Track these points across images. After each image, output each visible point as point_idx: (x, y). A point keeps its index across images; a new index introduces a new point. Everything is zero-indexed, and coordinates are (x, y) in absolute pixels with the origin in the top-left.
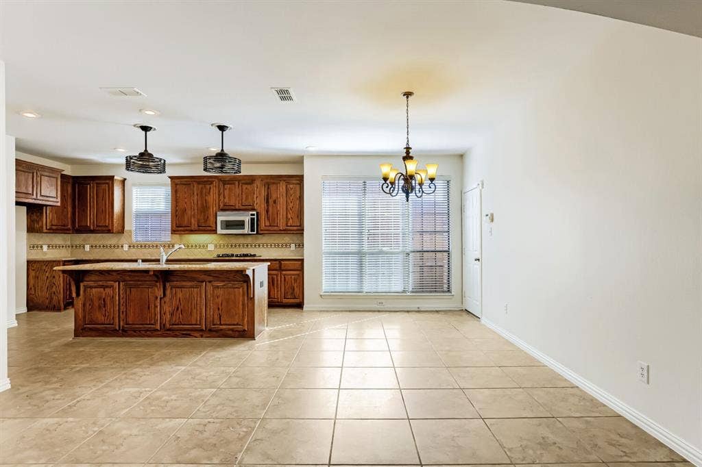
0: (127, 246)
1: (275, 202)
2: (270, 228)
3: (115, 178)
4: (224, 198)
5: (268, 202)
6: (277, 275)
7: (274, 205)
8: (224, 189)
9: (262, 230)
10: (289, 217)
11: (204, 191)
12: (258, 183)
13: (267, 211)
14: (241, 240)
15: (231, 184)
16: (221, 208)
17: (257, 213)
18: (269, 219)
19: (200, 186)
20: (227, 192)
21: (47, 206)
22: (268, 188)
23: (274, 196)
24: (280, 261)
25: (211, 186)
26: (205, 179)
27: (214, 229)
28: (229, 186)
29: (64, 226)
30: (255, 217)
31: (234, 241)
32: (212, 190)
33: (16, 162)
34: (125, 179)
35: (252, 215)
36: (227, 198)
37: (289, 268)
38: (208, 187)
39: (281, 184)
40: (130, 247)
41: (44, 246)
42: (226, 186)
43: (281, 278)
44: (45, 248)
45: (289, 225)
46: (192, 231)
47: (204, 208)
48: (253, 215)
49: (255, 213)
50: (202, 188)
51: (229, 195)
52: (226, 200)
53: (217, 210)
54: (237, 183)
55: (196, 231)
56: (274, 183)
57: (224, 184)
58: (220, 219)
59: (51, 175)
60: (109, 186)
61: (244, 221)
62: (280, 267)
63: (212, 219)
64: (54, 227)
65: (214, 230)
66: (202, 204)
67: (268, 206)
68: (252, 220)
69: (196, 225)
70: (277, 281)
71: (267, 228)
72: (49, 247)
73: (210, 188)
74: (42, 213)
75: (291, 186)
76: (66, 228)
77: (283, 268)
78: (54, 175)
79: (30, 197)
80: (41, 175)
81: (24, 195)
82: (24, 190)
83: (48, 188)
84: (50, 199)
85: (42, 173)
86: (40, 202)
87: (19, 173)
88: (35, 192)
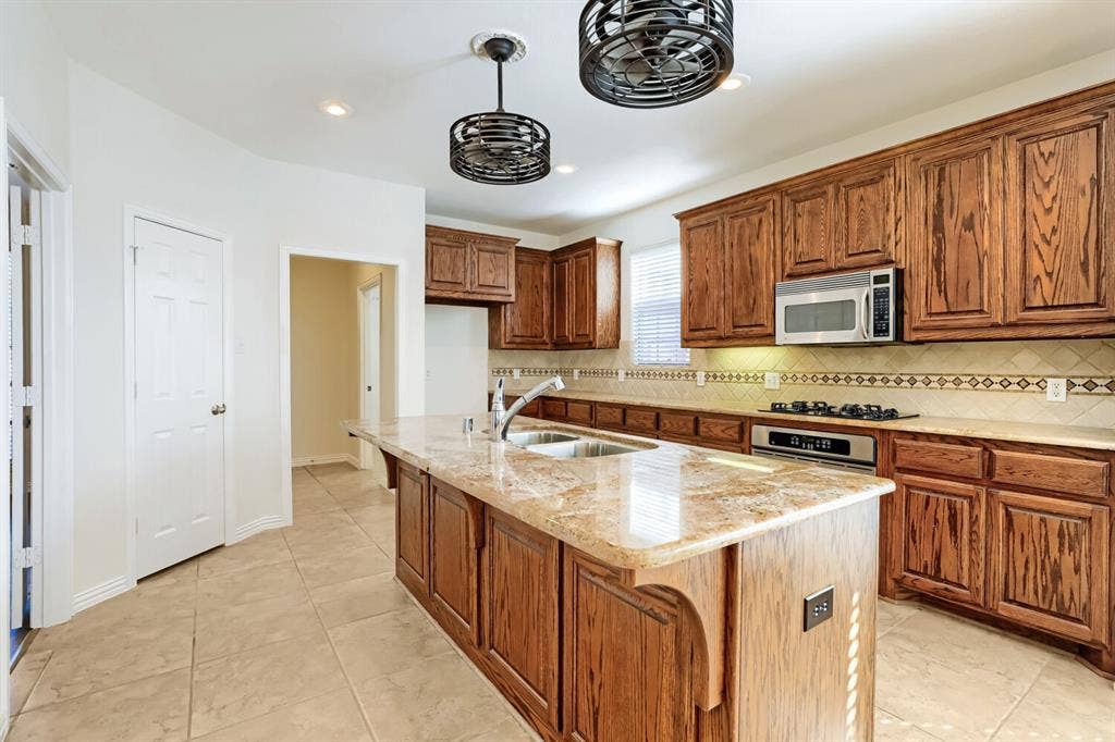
0: (623, 372)
1: (969, 225)
2: (952, 321)
3: (599, 240)
4: (796, 240)
5: (939, 228)
6: (973, 501)
7: (969, 235)
8: (796, 215)
9: (916, 329)
10: (1037, 267)
11: (747, 231)
12: (904, 170)
13: (938, 262)
14: (854, 364)
15: (814, 197)
16: (788, 271)
17: (899, 274)
18: (943, 291)
19: (737, 222)
20: (803, 223)
21: (505, 303)
22: (941, 178)
23: (966, 205)
24: (988, 445)
25: (764, 214)
26: (750, 202)
27: (770, 331)
28: (807, 203)
29: (536, 337)
30: (891, 285)
31: (831, 364)
32: (765, 224)
33: (426, 230)
34: (620, 243)
35: (878, 280)
36: (803, 240)
37: (1030, 481)
38: (755, 219)
39: (997, 149)
40: (627, 374)
41: (515, 371)
42: (800, 207)
43: (990, 512)
44: (517, 373)
45: (1038, 302)
46: (720, 338)
47: (749, 277)
48: (885, 279)
49: (890, 271)
50: (741, 227)
51: (811, 231)
52: (803, 246)
53: (779, 277)
54: (831, 189)
55: (728, 338)
56: (960, 157)
57: (796, 202)
58: (782, 302)
59: (496, 248)
60: (590, 259)
61: (852, 302)
62: (989, 471)
63: (764, 301)
64: (518, 340)
65: (769, 335)
66: (743, 268)
67: (939, 243)
68: (880, 295)
69: (730, 324)
70: (974, 522)
71: (939, 321)
72: (523, 372)
73: (760, 221)
74: (500, 316)
75: (1047, 147)
76: (537, 340)
77: (1000, 475)
78: (502, 249)
79: (460, 288)
80: (480, 250)
81: (450, 285)
82: (449, 278)
83: (491, 272)
84: (496, 291)
85: (482, 247)
86: (479, 297)
87: (441, 250)
88: (468, 280)
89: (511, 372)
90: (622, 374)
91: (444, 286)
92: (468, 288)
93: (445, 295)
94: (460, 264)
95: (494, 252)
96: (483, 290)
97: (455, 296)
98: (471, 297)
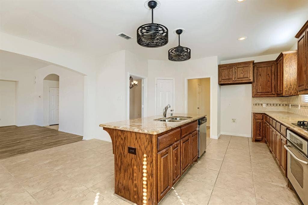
29: (268, 92)
33: (218, 66)
44: (264, 105)
72: (267, 105)
76: (269, 94)
78: (247, 65)
79: (231, 80)
80: (238, 68)
81: (227, 80)
82: (227, 78)
83: (242, 73)
84: (244, 79)
85: (238, 67)
86: (238, 82)
87: (225, 70)
88: (234, 77)
89: (262, 105)
90: (299, 106)
91: (225, 81)
92: (234, 79)
93: (226, 83)
94: (231, 73)
95: (243, 67)
96: (240, 79)
97: (230, 82)
98: (235, 82)
